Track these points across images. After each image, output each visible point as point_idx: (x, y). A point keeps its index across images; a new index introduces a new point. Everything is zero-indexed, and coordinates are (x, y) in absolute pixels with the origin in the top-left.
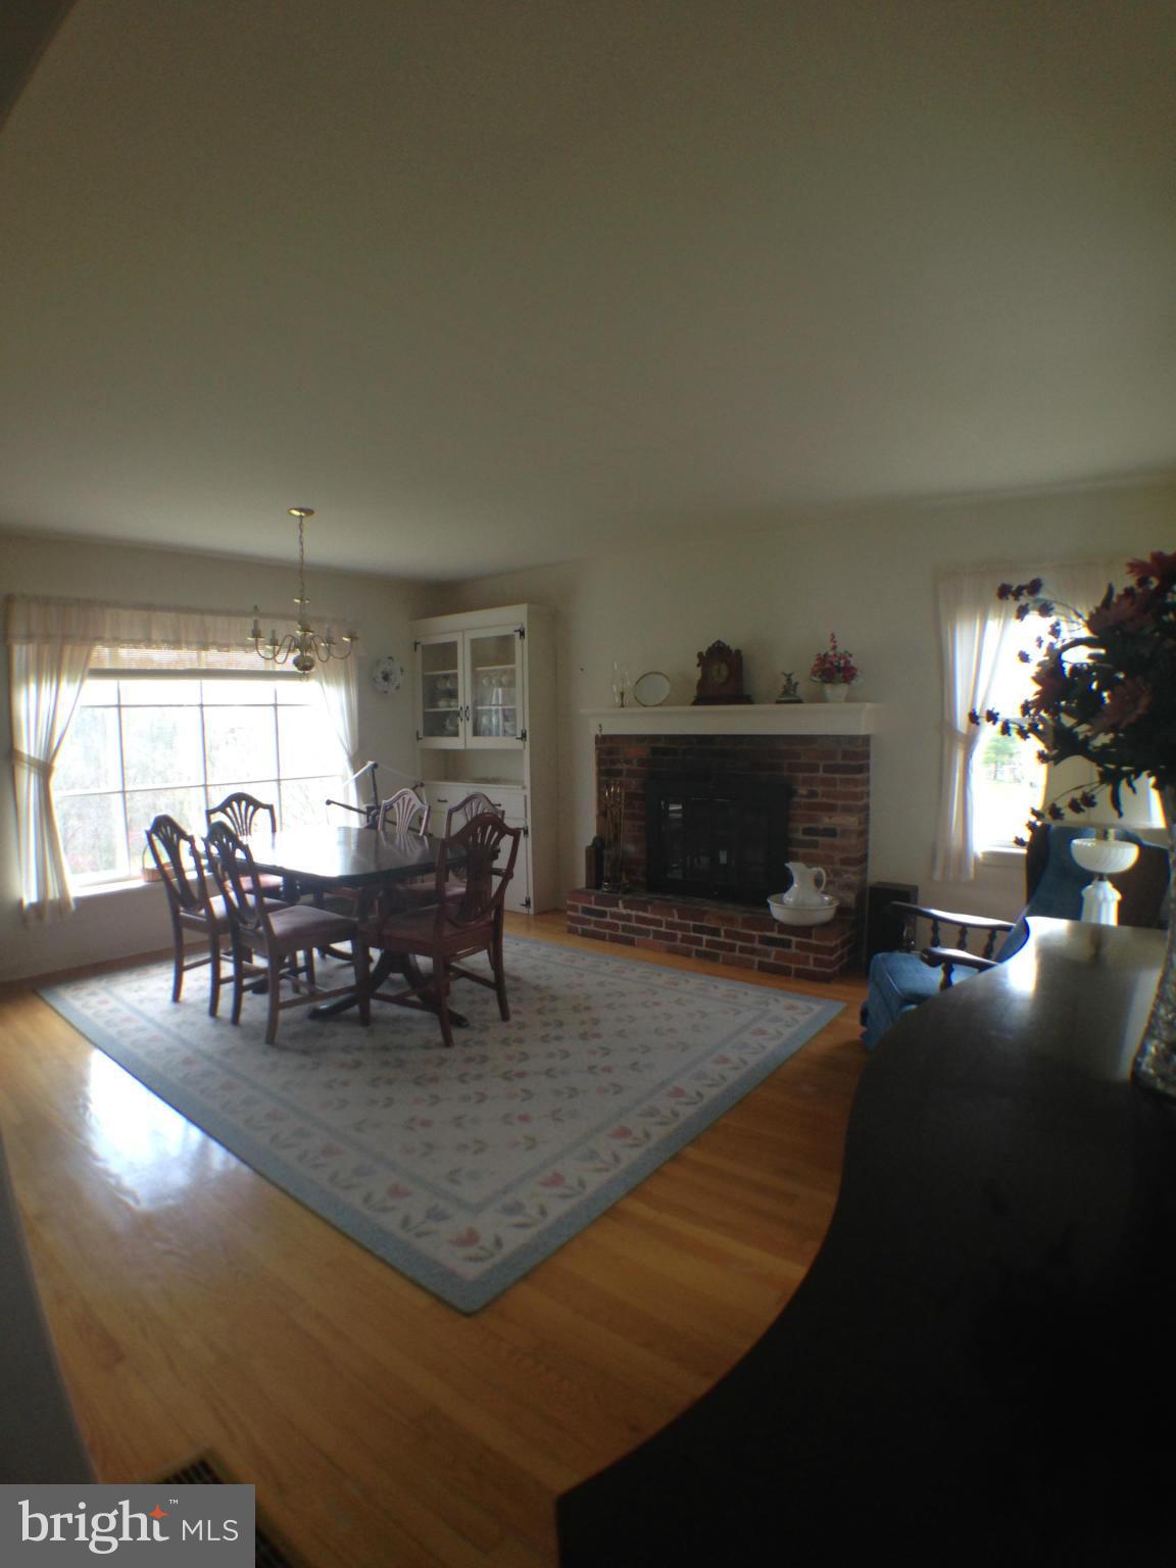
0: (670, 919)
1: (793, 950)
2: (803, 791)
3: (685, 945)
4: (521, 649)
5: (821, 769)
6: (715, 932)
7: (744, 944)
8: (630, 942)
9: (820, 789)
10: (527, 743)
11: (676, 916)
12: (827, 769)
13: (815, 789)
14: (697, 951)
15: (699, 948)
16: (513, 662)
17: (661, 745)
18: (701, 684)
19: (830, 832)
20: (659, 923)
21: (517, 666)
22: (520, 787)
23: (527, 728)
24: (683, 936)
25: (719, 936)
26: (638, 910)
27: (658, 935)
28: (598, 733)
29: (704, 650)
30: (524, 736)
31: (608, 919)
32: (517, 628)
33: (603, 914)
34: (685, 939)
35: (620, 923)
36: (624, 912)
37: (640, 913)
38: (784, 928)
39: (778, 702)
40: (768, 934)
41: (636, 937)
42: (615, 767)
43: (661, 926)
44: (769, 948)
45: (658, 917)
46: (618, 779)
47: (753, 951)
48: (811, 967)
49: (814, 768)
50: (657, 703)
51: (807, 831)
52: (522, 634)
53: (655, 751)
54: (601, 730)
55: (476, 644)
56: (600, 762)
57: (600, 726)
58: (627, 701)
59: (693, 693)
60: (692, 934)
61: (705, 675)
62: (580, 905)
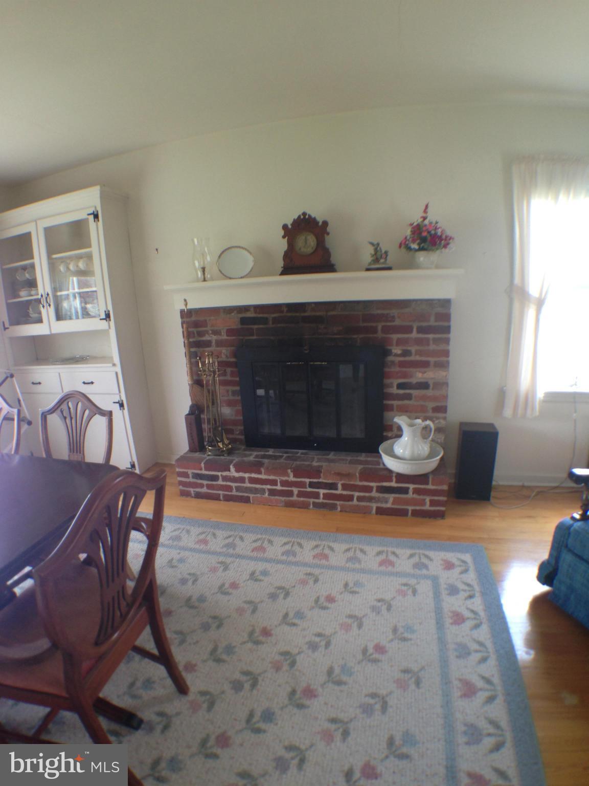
0: (285, 478)
1: (410, 495)
2: (397, 350)
3: (302, 499)
4: (96, 231)
5: (415, 330)
6: (333, 486)
7: (362, 494)
8: (246, 500)
9: (413, 349)
10: (112, 323)
11: (291, 475)
12: (421, 330)
13: (409, 348)
14: (314, 503)
15: (317, 501)
16: (90, 246)
17: (250, 314)
18: (288, 255)
19: (424, 386)
20: (274, 483)
21: (94, 249)
22: (111, 365)
23: (110, 308)
24: (299, 491)
25: (337, 489)
26: (251, 472)
27: (272, 493)
28: (184, 307)
29: (289, 223)
30: (108, 316)
31: (220, 482)
32: (91, 212)
33: (215, 478)
34: (300, 494)
35: (234, 485)
36: (237, 475)
37: (253, 475)
38: (401, 477)
39: (368, 270)
40: (385, 484)
41: (251, 496)
42: (204, 338)
43: (277, 485)
44: (386, 495)
45: (272, 477)
46: (207, 349)
47: (371, 499)
48: (427, 507)
49: (409, 330)
50: (242, 275)
51: (400, 386)
52: (96, 216)
53: (243, 321)
54: (186, 305)
55: (49, 232)
56: (188, 335)
57: (185, 300)
58: (208, 276)
59: (280, 264)
60: (309, 490)
61: (291, 245)
62: (190, 472)
